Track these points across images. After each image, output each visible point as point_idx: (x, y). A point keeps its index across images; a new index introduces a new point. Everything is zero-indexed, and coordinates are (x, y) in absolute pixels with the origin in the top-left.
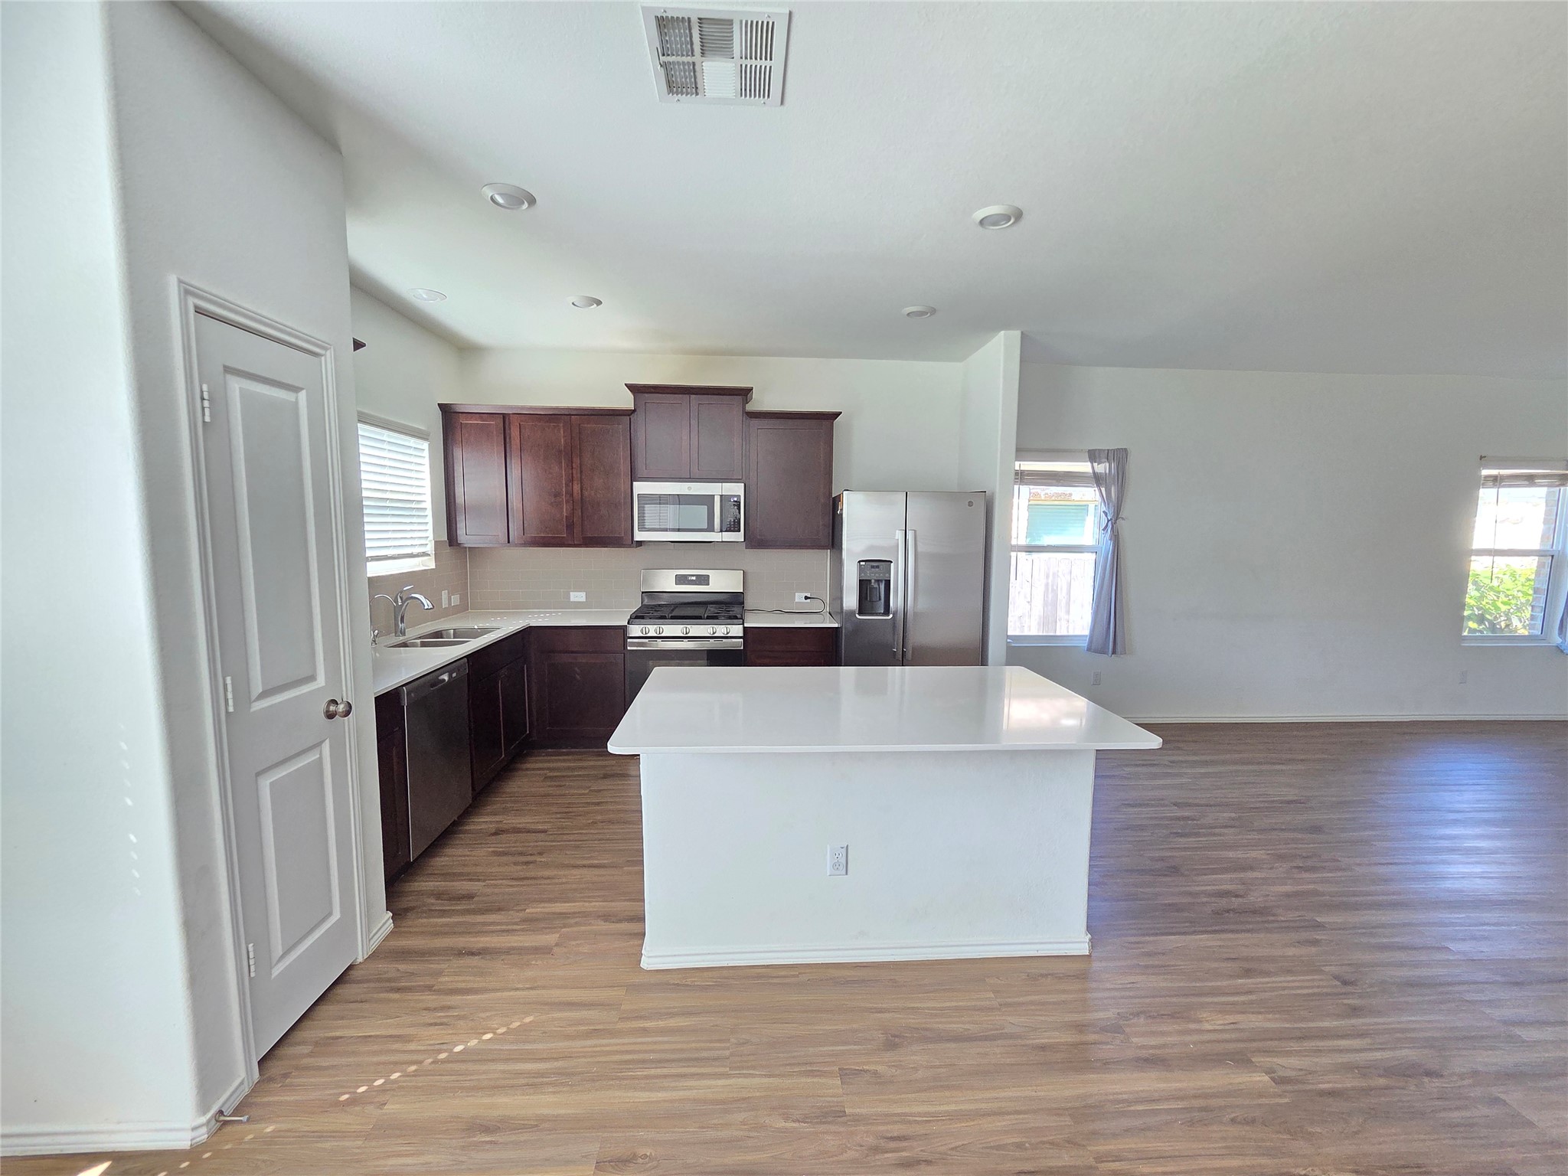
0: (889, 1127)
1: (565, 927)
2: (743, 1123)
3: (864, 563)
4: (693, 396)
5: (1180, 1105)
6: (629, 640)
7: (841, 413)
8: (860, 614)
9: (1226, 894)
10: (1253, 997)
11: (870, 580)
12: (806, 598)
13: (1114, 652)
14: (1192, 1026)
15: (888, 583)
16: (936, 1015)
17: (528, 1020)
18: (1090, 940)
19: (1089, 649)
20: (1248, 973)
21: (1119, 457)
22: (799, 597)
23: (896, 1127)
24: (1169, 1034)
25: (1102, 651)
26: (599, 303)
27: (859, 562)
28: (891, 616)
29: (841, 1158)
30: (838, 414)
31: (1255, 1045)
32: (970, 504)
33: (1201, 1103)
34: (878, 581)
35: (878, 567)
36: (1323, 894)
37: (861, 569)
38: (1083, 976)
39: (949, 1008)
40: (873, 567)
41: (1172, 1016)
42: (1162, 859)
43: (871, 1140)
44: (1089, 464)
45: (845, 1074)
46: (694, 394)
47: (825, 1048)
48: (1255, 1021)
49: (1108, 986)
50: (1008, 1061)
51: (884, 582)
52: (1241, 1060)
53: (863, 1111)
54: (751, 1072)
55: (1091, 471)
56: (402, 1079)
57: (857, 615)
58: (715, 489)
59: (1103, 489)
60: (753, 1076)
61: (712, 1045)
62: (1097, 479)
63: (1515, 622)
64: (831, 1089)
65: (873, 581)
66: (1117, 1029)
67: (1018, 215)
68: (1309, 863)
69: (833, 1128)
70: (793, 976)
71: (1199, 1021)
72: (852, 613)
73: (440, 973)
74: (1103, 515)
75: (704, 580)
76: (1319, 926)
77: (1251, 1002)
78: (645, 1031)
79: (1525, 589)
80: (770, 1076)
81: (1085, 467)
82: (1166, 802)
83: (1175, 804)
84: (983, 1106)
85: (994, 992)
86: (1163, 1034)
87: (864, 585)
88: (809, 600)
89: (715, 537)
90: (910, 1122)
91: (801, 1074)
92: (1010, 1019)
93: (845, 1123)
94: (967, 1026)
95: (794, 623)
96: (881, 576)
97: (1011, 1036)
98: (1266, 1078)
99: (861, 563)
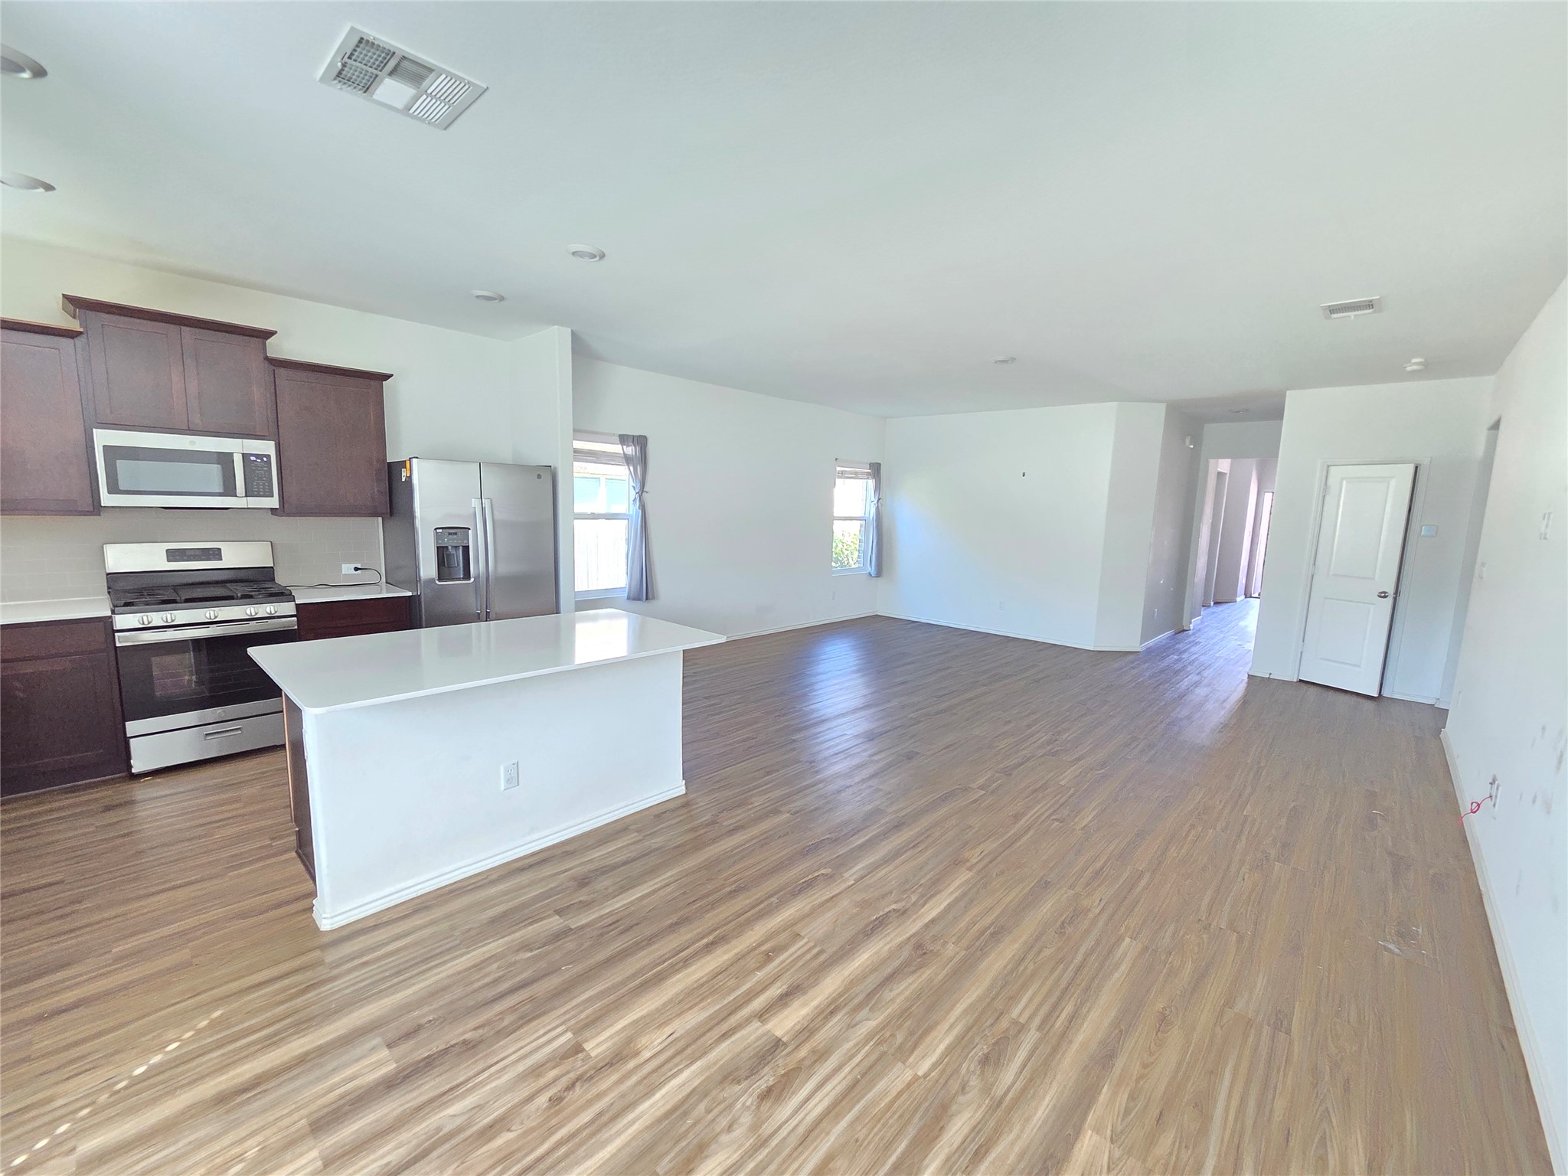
0: (605, 921)
1: (190, 942)
2: (499, 968)
3: (441, 530)
4: (184, 328)
5: (755, 841)
6: (116, 634)
7: (392, 375)
8: (440, 579)
9: (748, 739)
10: (774, 783)
11: (447, 547)
12: (356, 569)
13: (647, 599)
14: (750, 806)
15: (466, 549)
16: (606, 858)
17: (216, 1014)
18: (685, 784)
19: (628, 598)
20: (768, 773)
21: (641, 442)
22: (347, 569)
23: (609, 919)
24: (741, 814)
25: (637, 598)
26: (49, 188)
27: (436, 529)
28: (472, 580)
29: (582, 948)
30: (388, 377)
31: (779, 803)
32: (539, 477)
33: (764, 836)
34: (456, 547)
35: (455, 534)
36: (792, 726)
37: (438, 537)
38: (686, 805)
39: (613, 851)
40: (450, 534)
41: (739, 806)
42: (708, 731)
43: (596, 933)
44: (620, 446)
45: (559, 912)
46: (187, 326)
47: (537, 906)
48: (777, 793)
49: (702, 804)
50: (660, 861)
51: (461, 548)
52: (776, 812)
53: (583, 922)
54: (486, 942)
55: (622, 452)
56: (74, 1126)
57: (437, 582)
58: (236, 447)
59: (631, 468)
60: (489, 943)
61: (439, 944)
62: (628, 460)
63: (851, 562)
64: (555, 923)
65: (450, 547)
66: (713, 823)
67: (602, 256)
68: (783, 712)
69: (567, 939)
70: (483, 879)
71: (752, 803)
72: (433, 580)
73: (30, 1043)
74: (632, 488)
75: (216, 554)
76: (794, 741)
77: (774, 785)
78: (365, 964)
79: (854, 541)
80: (503, 937)
81: (617, 449)
82: (700, 698)
83: (706, 698)
84: (656, 886)
85: (637, 832)
86: (737, 815)
87: (441, 551)
88: (359, 572)
89: (239, 502)
90: (616, 913)
91: (525, 926)
92: (653, 841)
93: (575, 933)
94: (628, 855)
95: (342, 596)
96: (462, 543)
97: (657, 849)
98: (788, 814)
99: (438, 531)
